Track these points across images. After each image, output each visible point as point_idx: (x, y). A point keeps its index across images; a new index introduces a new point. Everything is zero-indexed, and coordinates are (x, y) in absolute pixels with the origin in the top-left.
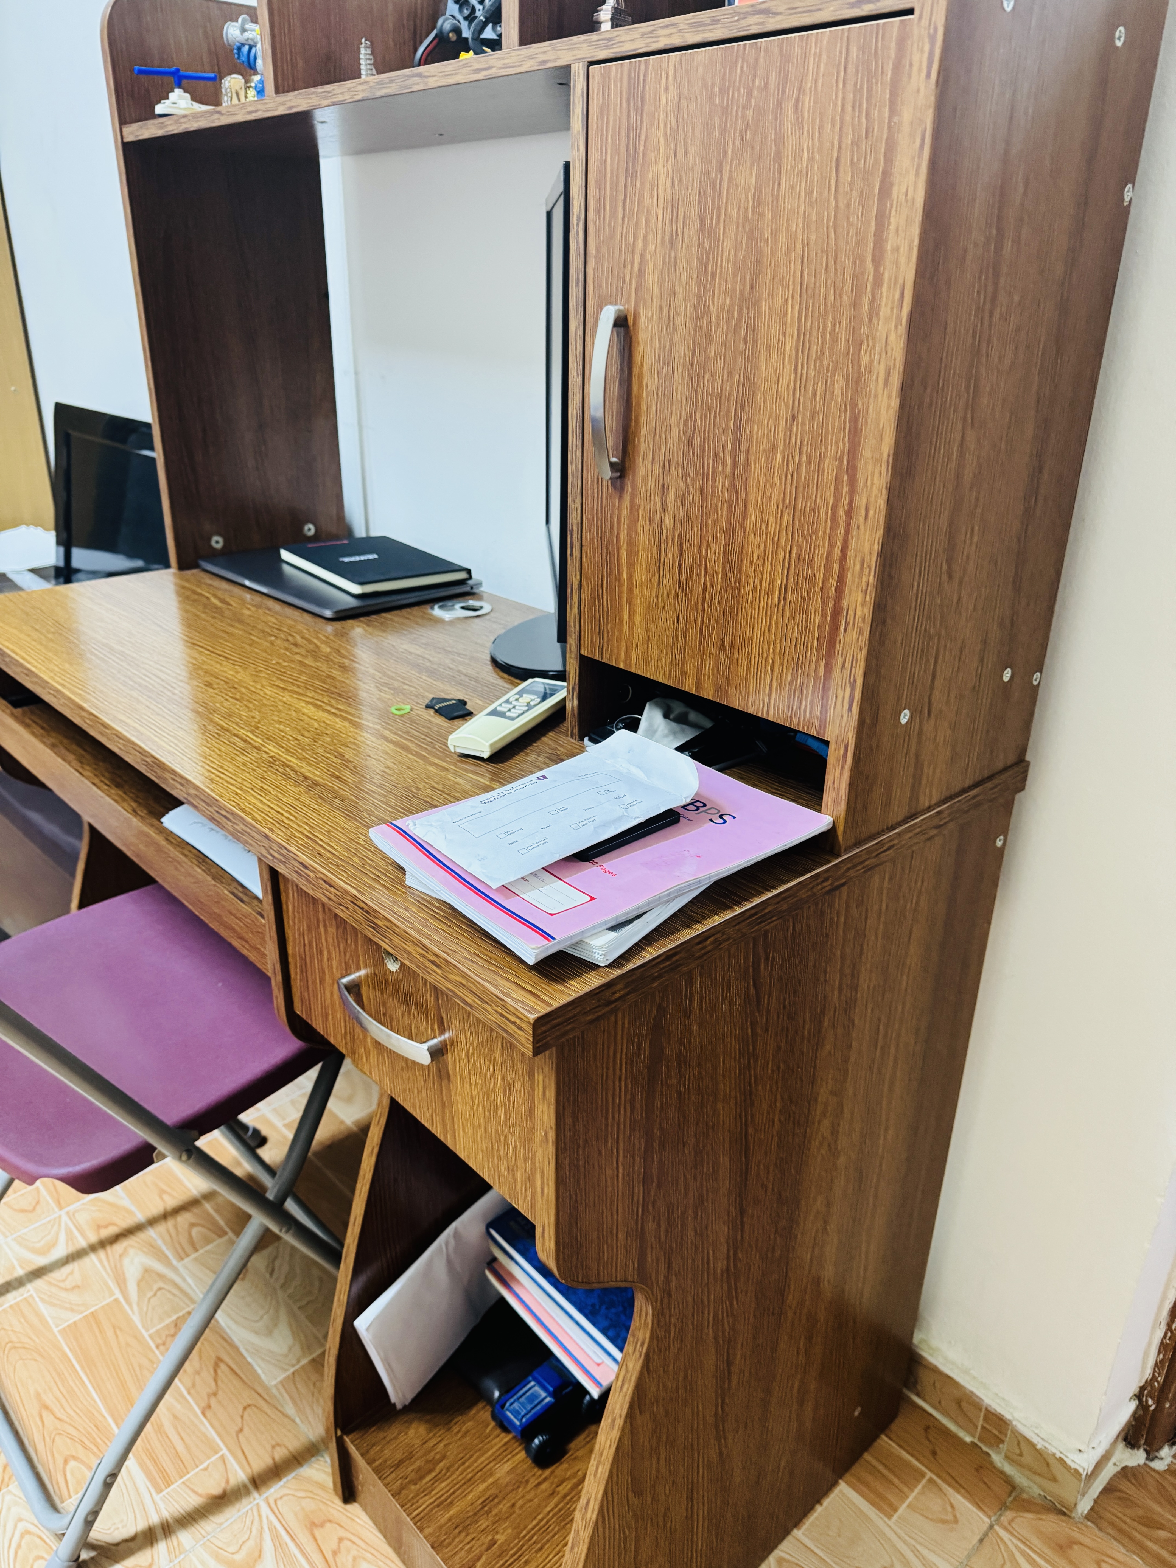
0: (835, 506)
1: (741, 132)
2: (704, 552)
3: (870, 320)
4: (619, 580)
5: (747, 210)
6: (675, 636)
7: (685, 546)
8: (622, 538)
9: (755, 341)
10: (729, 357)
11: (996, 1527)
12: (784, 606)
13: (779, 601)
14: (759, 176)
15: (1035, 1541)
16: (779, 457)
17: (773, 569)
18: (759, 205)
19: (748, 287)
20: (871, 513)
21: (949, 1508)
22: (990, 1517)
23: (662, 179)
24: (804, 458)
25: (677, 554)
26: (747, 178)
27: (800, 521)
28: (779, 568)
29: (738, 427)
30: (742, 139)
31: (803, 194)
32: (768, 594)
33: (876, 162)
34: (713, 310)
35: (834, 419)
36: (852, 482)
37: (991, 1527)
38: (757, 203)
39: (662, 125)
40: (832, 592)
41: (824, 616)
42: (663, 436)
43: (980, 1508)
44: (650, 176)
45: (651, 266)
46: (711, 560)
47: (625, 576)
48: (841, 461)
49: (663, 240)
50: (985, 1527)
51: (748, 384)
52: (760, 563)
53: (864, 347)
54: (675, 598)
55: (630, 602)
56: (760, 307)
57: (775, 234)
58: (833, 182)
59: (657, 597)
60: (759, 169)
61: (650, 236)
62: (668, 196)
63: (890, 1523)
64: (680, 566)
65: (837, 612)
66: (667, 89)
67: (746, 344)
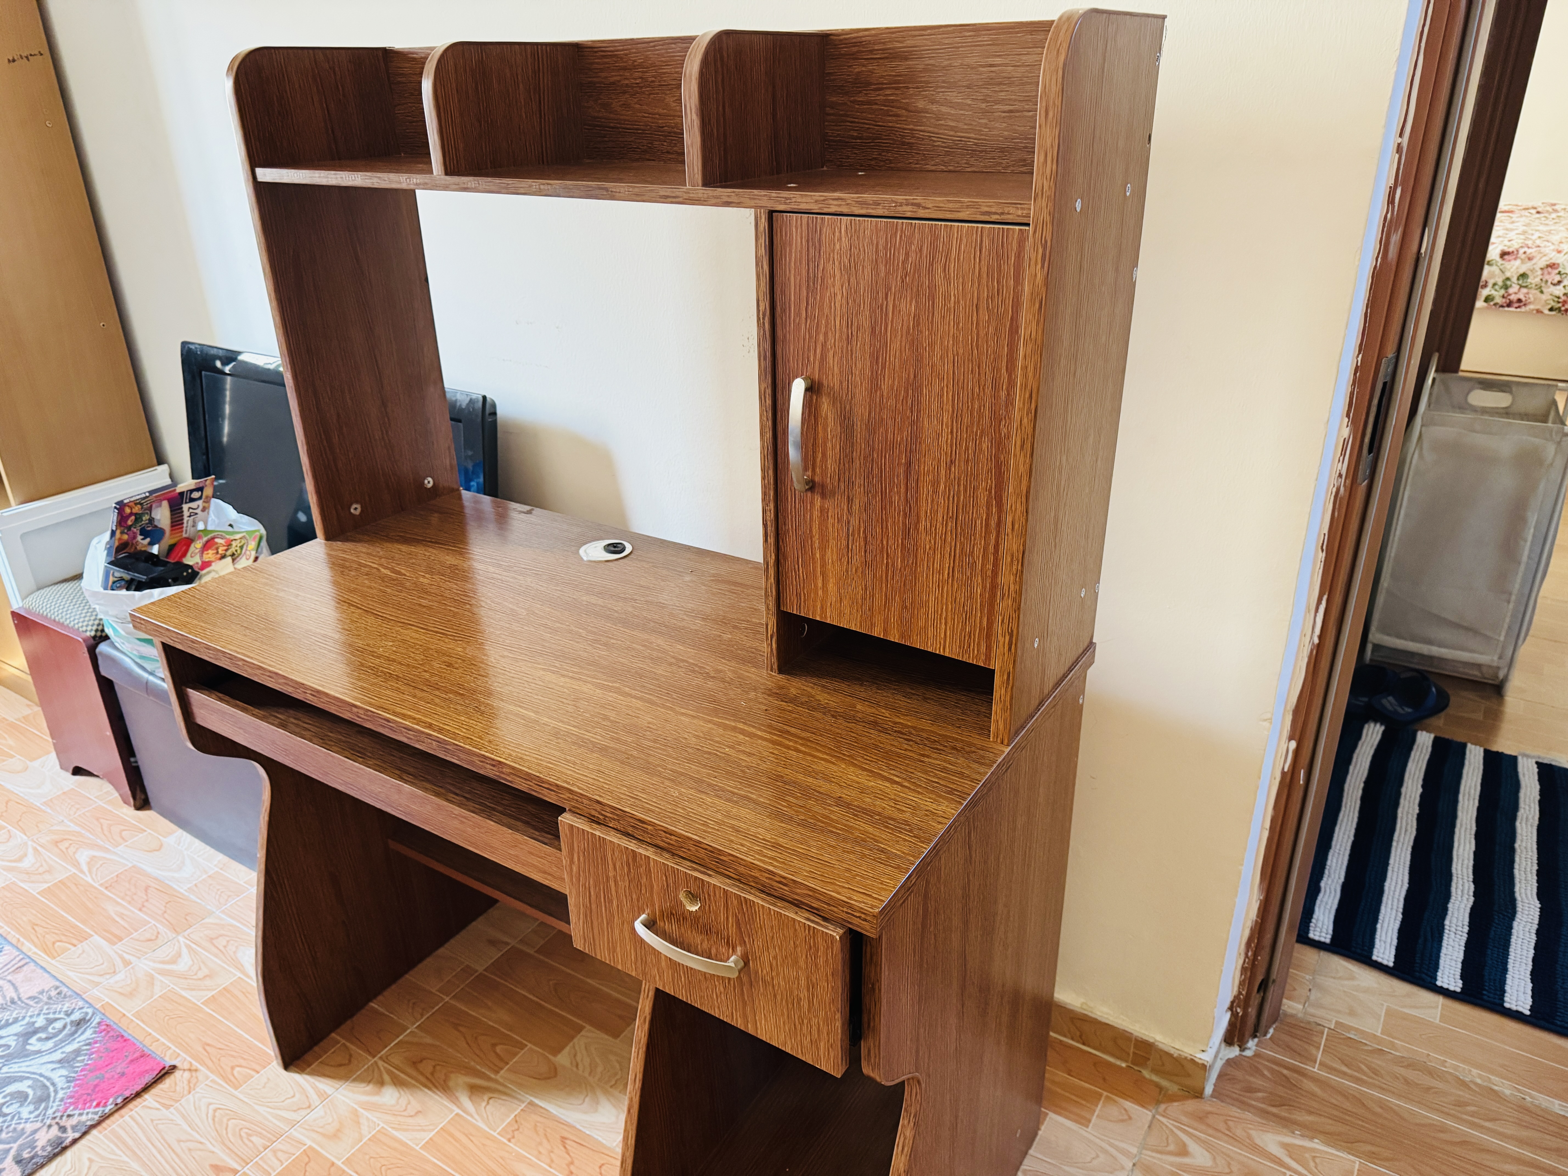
0: (987, 520)
1: (901, 277)
2: (885, 543)
3: (1007, 407)
4: (813, 559)
5: (908, 327)
6: (864, 599)
7: (869, 538)
8: (814, 531)
9: (919, 411)
10: (898, 420)
11: (1157, 1116)
12: (953, 580)
13: (948, 578)
14: (916, 307)
15: (1184, 1119)
16: (942, 486)
17: (943, 556)
18: (918, 325)
19: (912, 377)
20: (1016, 526)
21: (1124, 1112)
22: (1150, 1111)
23: (839, 297)
24: (962, 488)
25: (862, 543)
26: (908, 307)
27: (961, 527)
28: (947, 556)
29: (909, 464)
30: (903, 281)
31: (952, 323)
32: (939, 572)
33: (1006, 311)
34: (885, 388)
35: (983, 465)
36: (1000, 505)
37: (1154, 1117)
38: (917, 323)
39: (837, 263)
40: (989, 573)
41: (984, 587)
42: (847, 466)
43: (1143, 1106)
44: (828, 294)
45: (831, 353)
46: (891, 548)
47: (818, 555)
48: (990, 492)
49: (841, 337)
50: (1150, 1118)
51: (916, 437)
52: (931, 552)
53: (1003, 423)
54: (862, 572)
55: (823, 574)
56: (922, 391)
57: (932, 345)
58: (975, 319)
59: (847, 571)
60: (917, 302)
61: (830, 334)
62: (844, 310)
63: (1089, 1130)
64: (865, 551)
65: (994, 587)
66: (840, 239)
67: (912, 412)
